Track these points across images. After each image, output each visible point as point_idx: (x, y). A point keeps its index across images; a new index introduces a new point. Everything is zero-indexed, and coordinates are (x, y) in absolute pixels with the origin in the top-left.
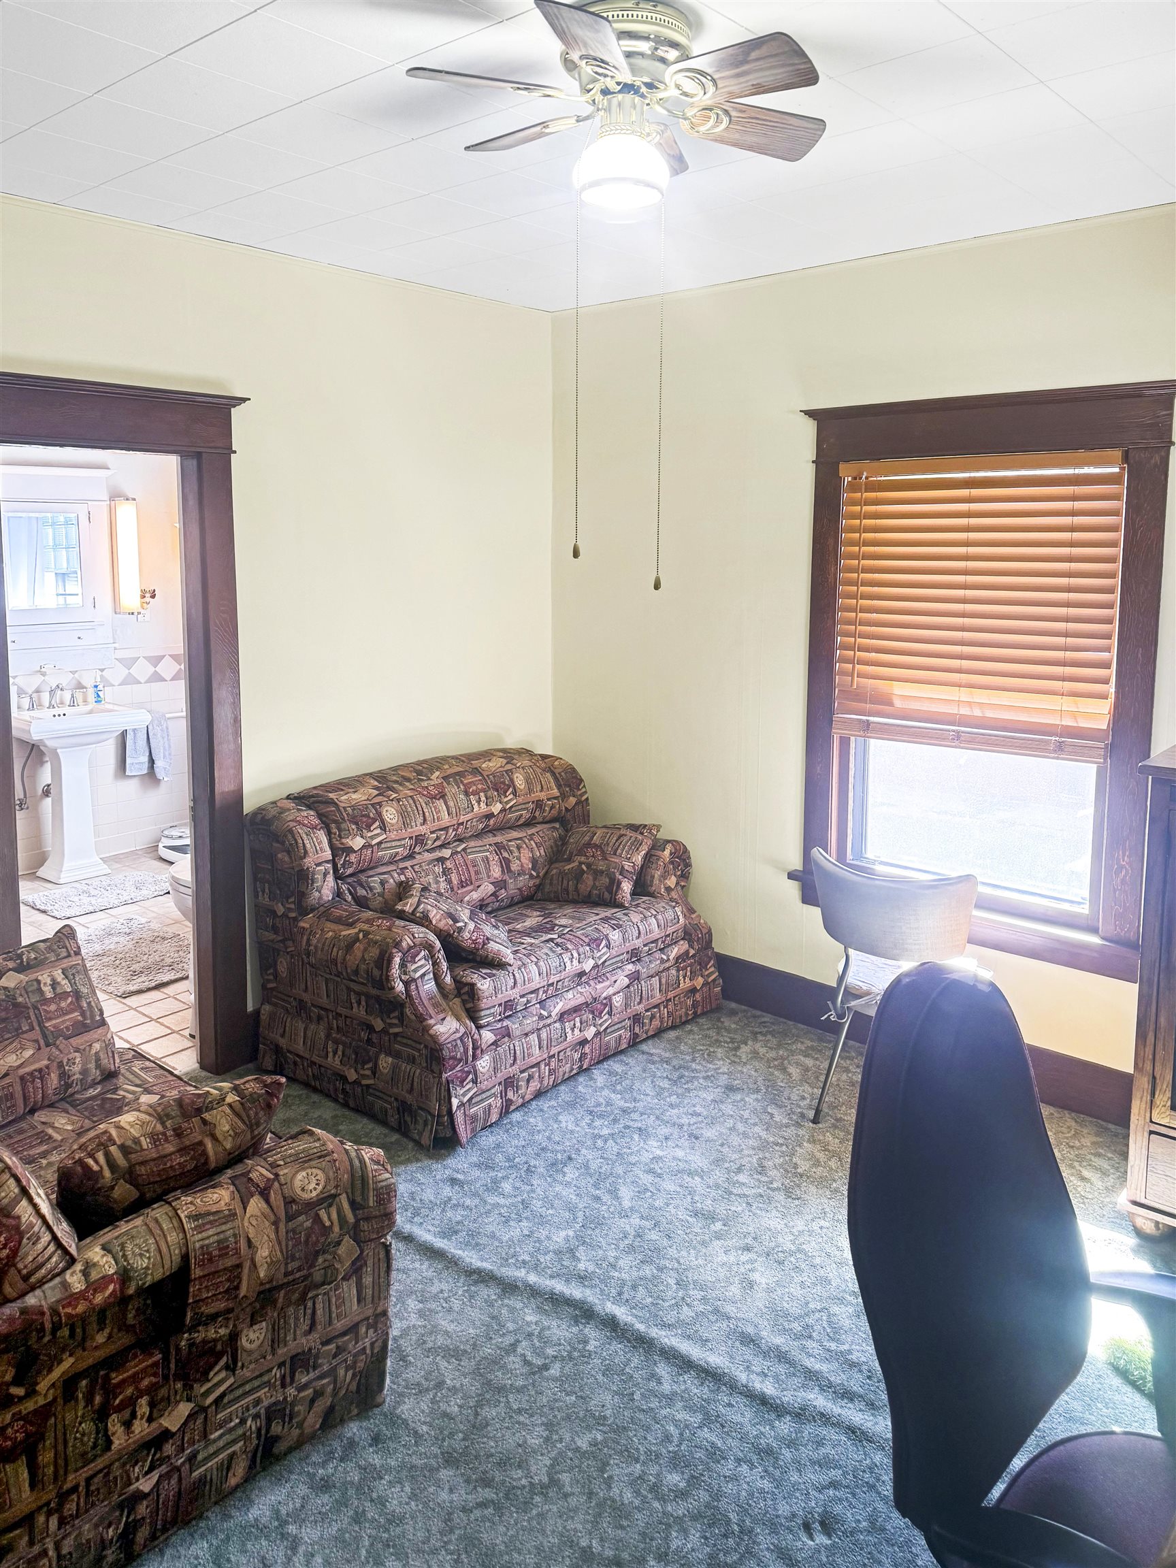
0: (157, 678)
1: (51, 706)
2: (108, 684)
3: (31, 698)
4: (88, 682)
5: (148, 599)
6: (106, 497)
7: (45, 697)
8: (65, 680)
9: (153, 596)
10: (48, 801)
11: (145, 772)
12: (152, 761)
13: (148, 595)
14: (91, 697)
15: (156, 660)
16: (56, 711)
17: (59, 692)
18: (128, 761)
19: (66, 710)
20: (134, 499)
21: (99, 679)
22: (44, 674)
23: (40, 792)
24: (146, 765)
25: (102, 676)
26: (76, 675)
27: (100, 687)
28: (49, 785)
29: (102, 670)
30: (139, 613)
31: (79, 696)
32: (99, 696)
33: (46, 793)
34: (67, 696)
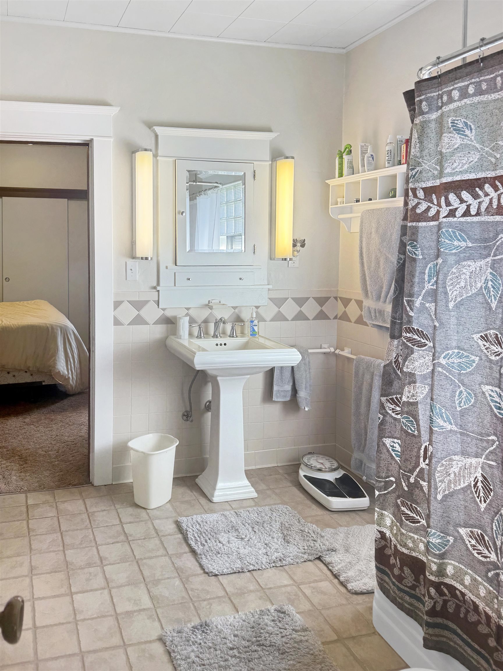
0: (300, 317)
1: (215, 336)
2: (261, 319)
3: (200, 328)
4: (246, 315)
5: (298, 248)
6: (268, 157)
7: (212, 326)
8: (226, 314)
9: (303, 246)
10: (209, 414)
11: (288, 399)
12: (295, 391)
13: (299, 244)
14: (248, 331)
15: (300, 301)
16: (219, 341)
17: (222, 325)
18: (275, 388)
19: (228, 340)
20: (293, 158)
21: (254, 316)
22: (211, 308)
23: (203, 406)
24: (289, 394)
25: (257, 313)
26: (236, 310)
27: (256, 322)
28: (210, 402)
29: (257, 307)
30: (291, 259)
31: (238, 329)
32: (254, 330)
33: (208, 408)
34: (228, 327)
